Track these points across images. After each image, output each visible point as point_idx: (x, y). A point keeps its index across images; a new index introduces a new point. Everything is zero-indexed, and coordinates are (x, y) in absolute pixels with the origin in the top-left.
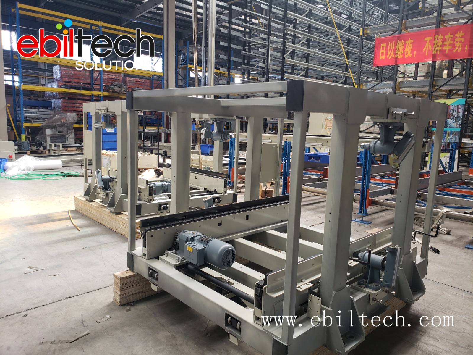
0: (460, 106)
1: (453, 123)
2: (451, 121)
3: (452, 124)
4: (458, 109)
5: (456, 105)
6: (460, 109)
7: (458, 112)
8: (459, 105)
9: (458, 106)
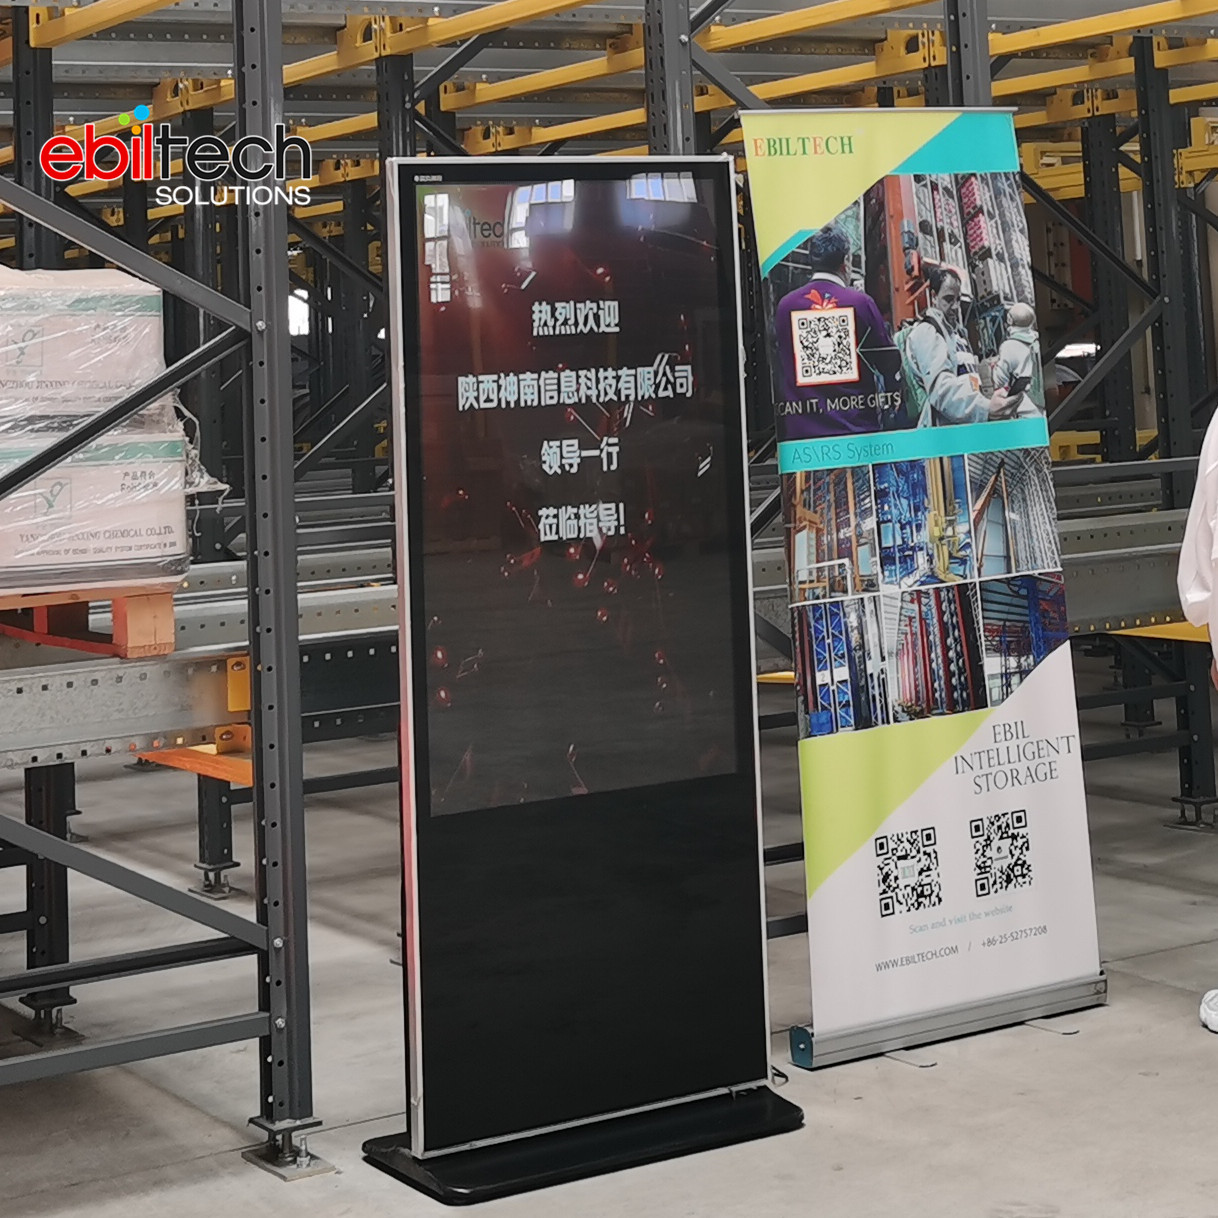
0: (976, 183)
1: (962, 370)
2: (941, 355)
3: (954, 380)
4: (969, 216)
5: (945, 180)
6: (982, 219)
7: (977, 256)
8: (967, 178)
9: (963, 181)
